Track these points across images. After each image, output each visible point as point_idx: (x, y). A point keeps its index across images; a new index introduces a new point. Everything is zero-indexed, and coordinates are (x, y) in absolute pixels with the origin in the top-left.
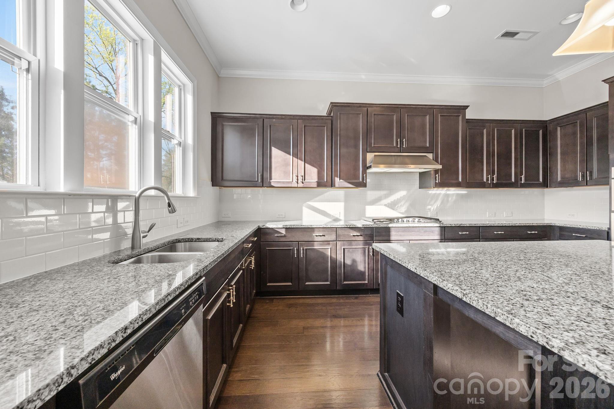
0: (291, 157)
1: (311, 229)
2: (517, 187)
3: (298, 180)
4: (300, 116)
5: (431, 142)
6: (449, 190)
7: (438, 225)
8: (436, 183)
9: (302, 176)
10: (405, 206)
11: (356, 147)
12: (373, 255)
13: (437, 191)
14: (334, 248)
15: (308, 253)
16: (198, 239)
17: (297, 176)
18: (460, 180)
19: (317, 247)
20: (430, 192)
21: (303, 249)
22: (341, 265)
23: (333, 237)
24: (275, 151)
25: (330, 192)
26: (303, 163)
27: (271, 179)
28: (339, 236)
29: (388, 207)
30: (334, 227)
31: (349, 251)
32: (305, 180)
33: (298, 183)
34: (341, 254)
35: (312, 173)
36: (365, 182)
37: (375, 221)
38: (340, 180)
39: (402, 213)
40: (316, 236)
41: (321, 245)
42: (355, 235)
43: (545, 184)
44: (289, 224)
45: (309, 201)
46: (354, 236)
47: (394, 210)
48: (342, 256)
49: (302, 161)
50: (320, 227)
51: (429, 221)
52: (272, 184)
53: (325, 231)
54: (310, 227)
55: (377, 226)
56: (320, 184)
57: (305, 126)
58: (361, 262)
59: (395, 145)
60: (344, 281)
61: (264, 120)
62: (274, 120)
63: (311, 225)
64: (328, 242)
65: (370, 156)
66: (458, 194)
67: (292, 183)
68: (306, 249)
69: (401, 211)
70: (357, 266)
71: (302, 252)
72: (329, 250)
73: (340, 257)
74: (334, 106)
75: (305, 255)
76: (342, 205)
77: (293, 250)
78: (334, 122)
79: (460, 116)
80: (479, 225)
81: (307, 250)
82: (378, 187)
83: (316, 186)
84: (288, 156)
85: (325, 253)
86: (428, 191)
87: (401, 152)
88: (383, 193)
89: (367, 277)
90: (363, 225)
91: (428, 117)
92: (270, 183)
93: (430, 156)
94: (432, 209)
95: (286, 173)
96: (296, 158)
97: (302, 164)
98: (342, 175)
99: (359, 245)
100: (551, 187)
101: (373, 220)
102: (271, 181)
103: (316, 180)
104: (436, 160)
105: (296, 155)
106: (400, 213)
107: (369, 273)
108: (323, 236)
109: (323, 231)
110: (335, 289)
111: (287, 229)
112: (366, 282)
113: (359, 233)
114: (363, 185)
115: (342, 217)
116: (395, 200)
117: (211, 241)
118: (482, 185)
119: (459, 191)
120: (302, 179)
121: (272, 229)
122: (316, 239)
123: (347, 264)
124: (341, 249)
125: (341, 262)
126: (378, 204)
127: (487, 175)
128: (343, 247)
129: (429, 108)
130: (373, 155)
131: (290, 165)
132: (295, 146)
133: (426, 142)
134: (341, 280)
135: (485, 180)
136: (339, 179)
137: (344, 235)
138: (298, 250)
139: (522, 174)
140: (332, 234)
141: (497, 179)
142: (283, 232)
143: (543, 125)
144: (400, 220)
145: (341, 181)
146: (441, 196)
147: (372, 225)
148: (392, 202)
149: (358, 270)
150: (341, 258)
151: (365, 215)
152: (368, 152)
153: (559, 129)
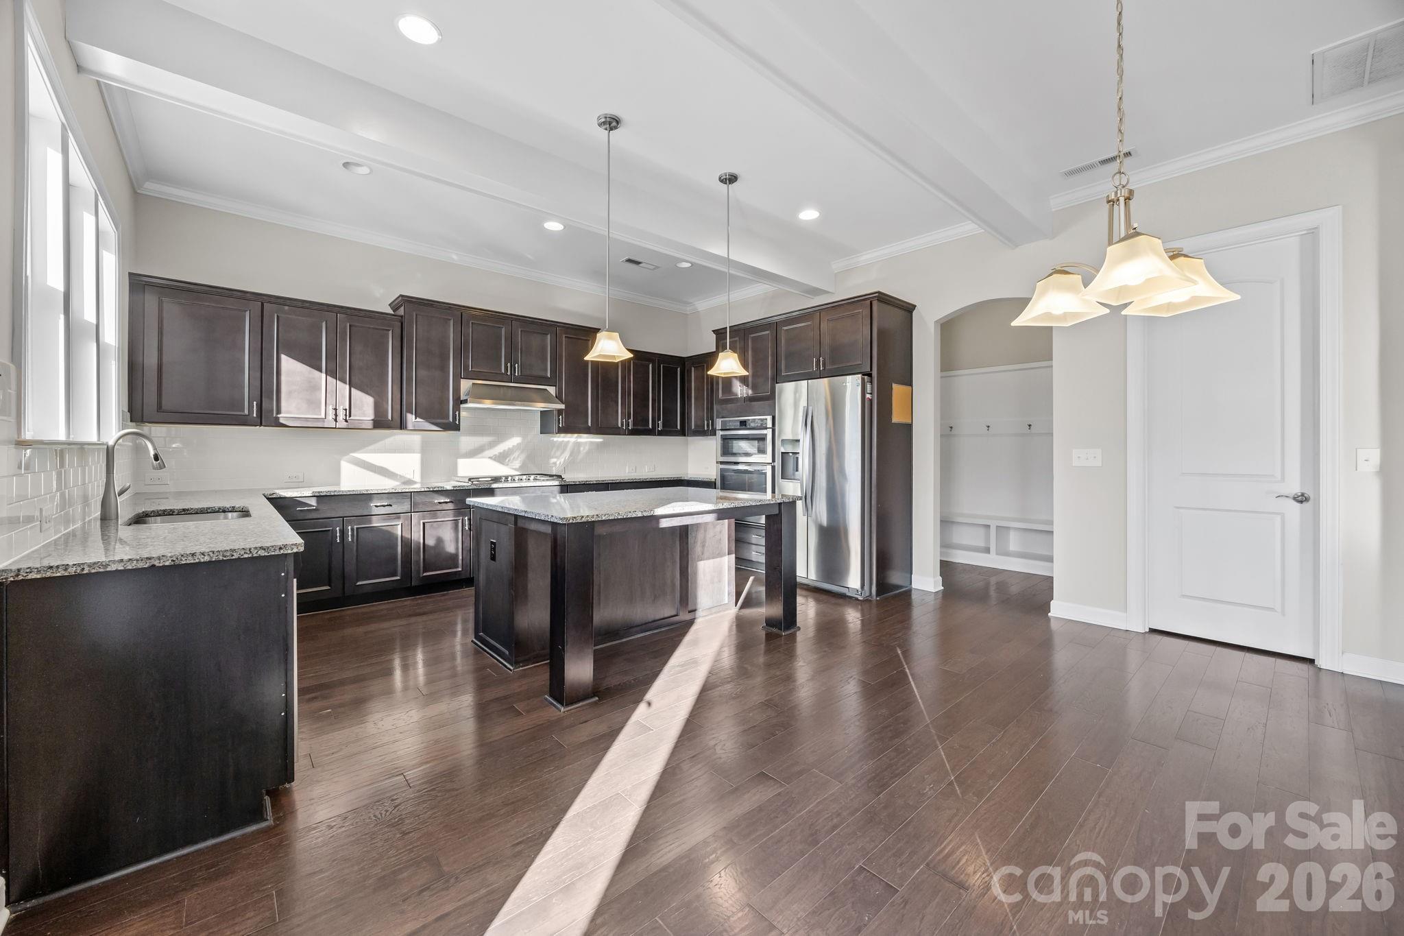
0: (324, 375)
1: (366, 497)
2: (654, 435)
3: (336, 415)
4: (342, 307)
5: (553, 371)
6: (581, 437)
7: (557, 483)
8: (559, 427)
9: (346, 410)
10: (519, 459)
11: (444, 369)
12: (470, 529)
13: (564, 437)
14: (408, 522)
15: (360, 534)
16: (184, 510)
17: (336, 409)
18: (590, 425)
19: (376, 523)
20: (555, 439)
21: (352, 529)
22: (420, 548)
23: (406, 506)
24: (288, 363)
25: (397, 437)
26: (348, 386)
27: (279, 412)
28: (416, 504)
29: (495, 460)
30: (407, 491)
31: (432, 525)
32: (350, 416)
33: (336, 420)
34: (419, 531)
35: (365, 406)
36: (457, 422)
37: (472, 480)
38: (416, 418)
39: (516, 469)
40: (376, 506)
41: (384, 520)
42: (442, 501)
43: (682, 433)
44: (324, 489)
45: (354, 451)
46: (440, 503)
47: (503, 464)
48: (420, 535)
49: (345, 383)
50: (384, 492)
51: (548, 478)
52: (282, 421)
53: (391, 498)
54: (366, 492)
55: (475, 487)
56: (380, 423)
57: (350, 326)
58: (451, 541)
59: (503, 371)
60: (424, 571)
61: (265, 304)
62: (286, 308)
63: (367, 490)
64: (397, 515)
65: (465, 385)
66: (591, 443)
67: (324, 422)
68: (357, 528)
69: (514, 467)
70: (443, 548)
71: (350, 533)
72: (400, 526)
73: (417, 536)
74: (405, 301)
75: (355, 538)
76: (417, 457)
77: (334, 532)
78: (405, 325)
79: (589, 340)
80: (606, 482)
81: (359, 530)
82: (476, 431)
83: (371, 427)
84: (316, 373)
85: (392, 531)
86: (552, 437)
87: (511, 382)
88: (485, 440)
89: (460, 562)
90: (454, 487)
91: (549, 336)
92: (277, 419)
93: (552, 390)
94: (558, 463)
95: (313, 404)
96: (333, 377)
97: (345, 388)
98: (419, 411)
99: (448, 516)
100: (688, 436)
101: (470, 480)
102: (279, 416)
103: (372, 417)
104: (559, 397)
105: (331, 372)
106: (513, 469)
107: (464, 555)
108: (387, 505)
109: (388, 498)
110: (409, 585)
111: (320, 498)
112: (460, 569)
113: (449, 498)
114: (455, 427)
115: (417, 478)
116: (504, 451)
117: (210, 513)
118: (615, 431)
119: (593, 438)
120: (346, 415)
121: (291, 498)
122: (376, 511)
123: (428, 546)
124: (420, 524)
125: (420, 543)
126: (480, 456)
127: (622, 419)
128: (422, 522)
129: (552, 325)
130: (471, 383)
131: (320, 389)
132: (332, 356)
133: (546, 370)
134: (418, 572)
135: (620, 425)
136: (414, 416)
137: (424, 504)
138: (343, 532)
139: (659, 419)
140: (404, 503)
141: (634, 425)
142: (313, 502)
143: (681, 361)
144: (510, 479)
145: (418, 419)
146: (570, 446)
147: (467, 486)
148: (500, 453)
149: (448, 553)
150: (419, 538)
151: (457, 473)
152: (464, 378)
153: (693, 369)
